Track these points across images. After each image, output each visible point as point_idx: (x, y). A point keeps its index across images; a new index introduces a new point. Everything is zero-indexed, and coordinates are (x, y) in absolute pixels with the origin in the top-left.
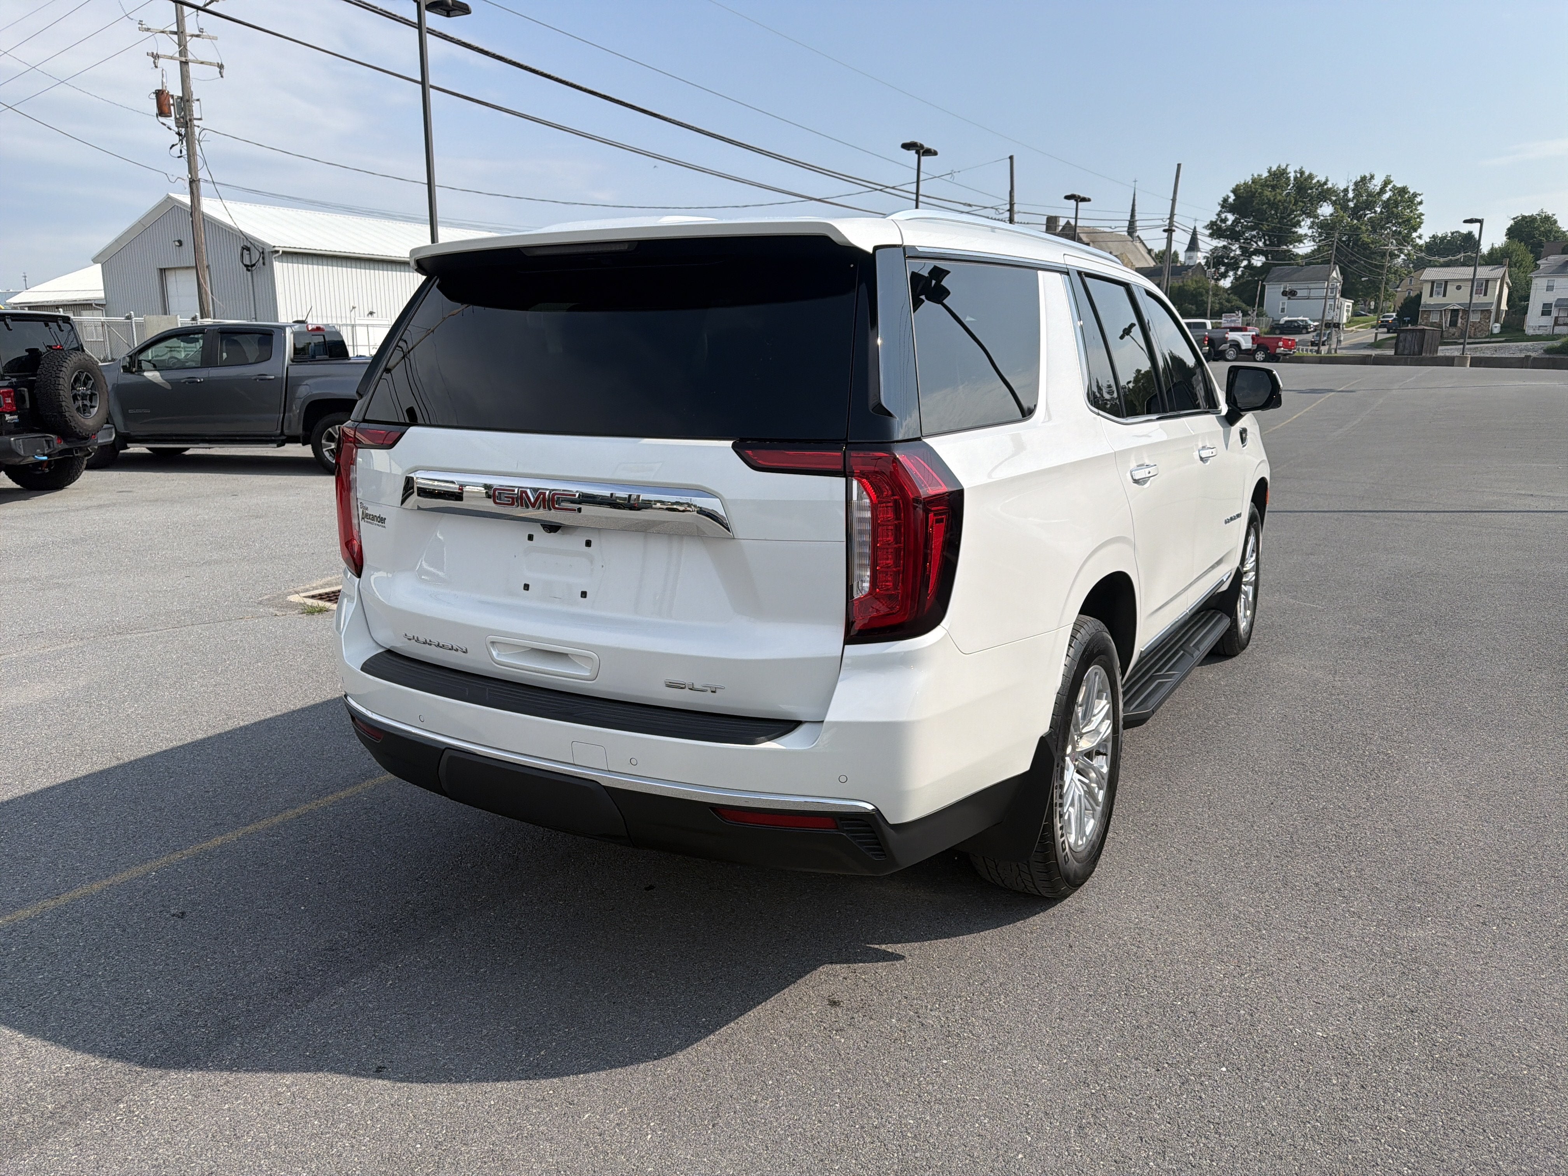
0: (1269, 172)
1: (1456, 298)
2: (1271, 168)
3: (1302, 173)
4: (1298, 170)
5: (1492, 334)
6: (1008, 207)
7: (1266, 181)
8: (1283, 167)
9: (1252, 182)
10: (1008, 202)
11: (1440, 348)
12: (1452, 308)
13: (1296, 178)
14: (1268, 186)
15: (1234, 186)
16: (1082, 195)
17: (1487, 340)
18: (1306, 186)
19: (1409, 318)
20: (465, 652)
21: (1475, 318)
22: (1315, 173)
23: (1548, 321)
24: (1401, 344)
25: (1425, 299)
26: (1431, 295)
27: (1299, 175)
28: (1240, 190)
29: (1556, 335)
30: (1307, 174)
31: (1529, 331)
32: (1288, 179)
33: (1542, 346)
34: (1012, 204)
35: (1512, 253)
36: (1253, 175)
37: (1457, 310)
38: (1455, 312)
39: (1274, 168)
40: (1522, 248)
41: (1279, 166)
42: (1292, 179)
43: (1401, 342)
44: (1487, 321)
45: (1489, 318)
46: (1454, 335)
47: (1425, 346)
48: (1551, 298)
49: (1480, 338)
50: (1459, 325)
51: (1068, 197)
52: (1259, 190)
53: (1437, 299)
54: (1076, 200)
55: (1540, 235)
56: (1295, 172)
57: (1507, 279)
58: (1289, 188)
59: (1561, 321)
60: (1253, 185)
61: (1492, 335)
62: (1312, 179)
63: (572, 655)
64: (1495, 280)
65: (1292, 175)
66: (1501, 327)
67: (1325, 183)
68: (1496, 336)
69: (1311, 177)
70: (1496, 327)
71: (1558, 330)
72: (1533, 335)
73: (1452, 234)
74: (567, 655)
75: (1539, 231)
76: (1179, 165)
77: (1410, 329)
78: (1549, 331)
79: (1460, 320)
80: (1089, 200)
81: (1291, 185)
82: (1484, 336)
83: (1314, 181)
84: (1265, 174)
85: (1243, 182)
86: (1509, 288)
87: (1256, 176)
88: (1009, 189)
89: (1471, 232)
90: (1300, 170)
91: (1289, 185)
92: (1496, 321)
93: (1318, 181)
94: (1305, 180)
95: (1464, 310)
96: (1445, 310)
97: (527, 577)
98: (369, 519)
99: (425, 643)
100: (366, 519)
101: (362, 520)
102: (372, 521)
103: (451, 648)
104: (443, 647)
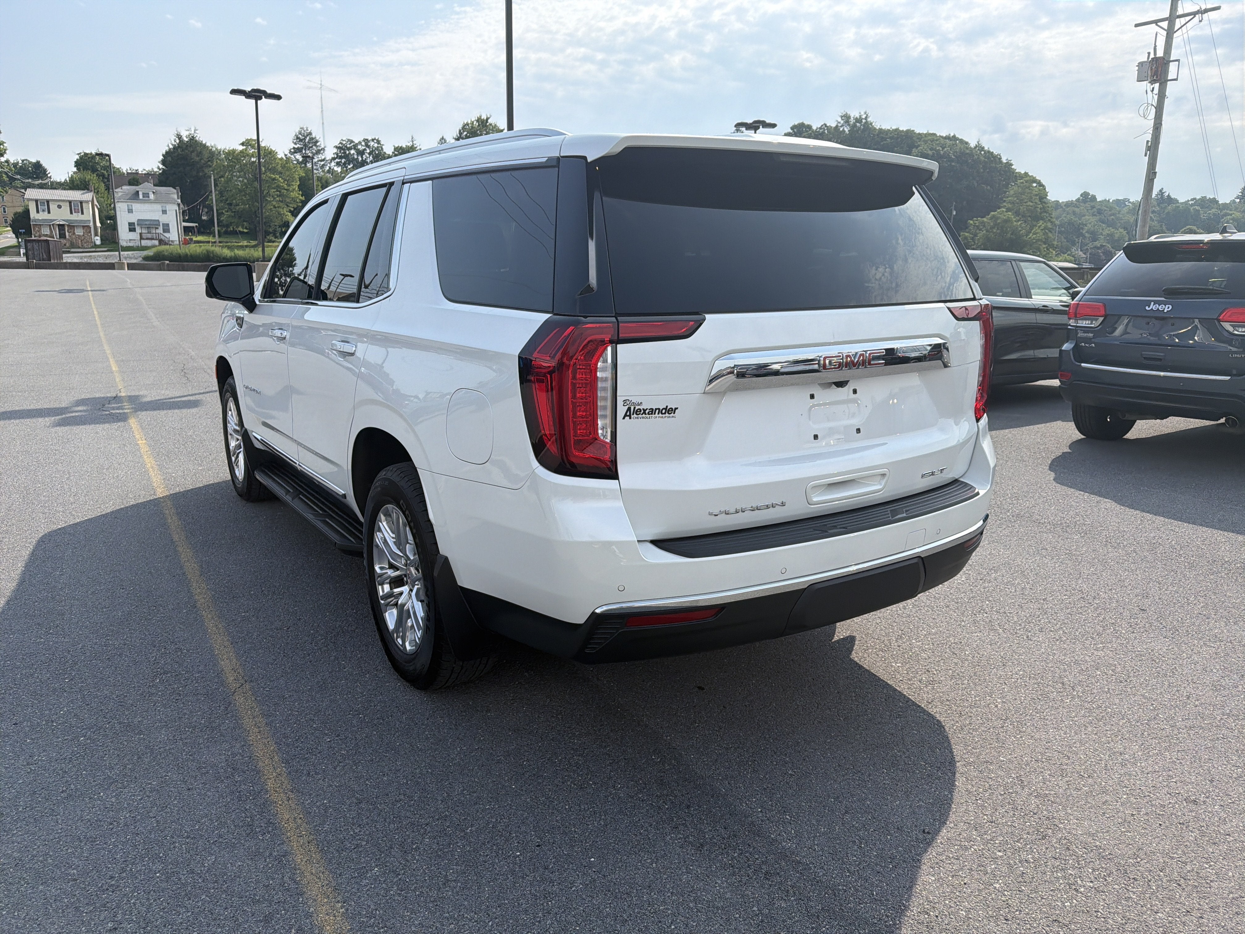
1: (61, 215)
5: (95, 244)
11: (64, 255)
12: (58, 223)
17: (94, 250)
19: (24, 231)
20: (783, 504)
21: (79, 232)
23: (135, 236)
24: (30, 253)
25: (33, 214)
26: (38, 212)
29: (143, 247)
31: (123, 243)
33: (140, 255)
35: (89, 182)
37: (63, 225)
38: (61, 227)
40: (95, 178)
43: (30, 250)
44: (90, 234)
45: (90, 232)
46: (65, 245)
47: (51, 254)
48: (134, 218)
49: (87, 248)
50: (67, 237)
53: (43, 216)
55: (101, 169)
57: (96, 203)
59: (144, 236)
61: (96, 246)
63: (858, 479)
64: (87, 202)
66: (102, 240)
68: (98, 246)
70: (97, 240)
71: (144, 243)
72: (126, 247)
73: (23, 161)
75: (101, 166)
77: (33, 240)
78: (138, 244)
79: (67, 234)
82: (90, 246)
86: (98, 209)
89: (39, 162)
92: (96, 235)
95: (68, 226)
96: (53, 225)
97: (816, 428)
98: (642, 414)
99: (737, 512)
100: (635, 415)
101: (624, 418)
102: (648, 416)
103: (767, 507)
104: (758, 509)
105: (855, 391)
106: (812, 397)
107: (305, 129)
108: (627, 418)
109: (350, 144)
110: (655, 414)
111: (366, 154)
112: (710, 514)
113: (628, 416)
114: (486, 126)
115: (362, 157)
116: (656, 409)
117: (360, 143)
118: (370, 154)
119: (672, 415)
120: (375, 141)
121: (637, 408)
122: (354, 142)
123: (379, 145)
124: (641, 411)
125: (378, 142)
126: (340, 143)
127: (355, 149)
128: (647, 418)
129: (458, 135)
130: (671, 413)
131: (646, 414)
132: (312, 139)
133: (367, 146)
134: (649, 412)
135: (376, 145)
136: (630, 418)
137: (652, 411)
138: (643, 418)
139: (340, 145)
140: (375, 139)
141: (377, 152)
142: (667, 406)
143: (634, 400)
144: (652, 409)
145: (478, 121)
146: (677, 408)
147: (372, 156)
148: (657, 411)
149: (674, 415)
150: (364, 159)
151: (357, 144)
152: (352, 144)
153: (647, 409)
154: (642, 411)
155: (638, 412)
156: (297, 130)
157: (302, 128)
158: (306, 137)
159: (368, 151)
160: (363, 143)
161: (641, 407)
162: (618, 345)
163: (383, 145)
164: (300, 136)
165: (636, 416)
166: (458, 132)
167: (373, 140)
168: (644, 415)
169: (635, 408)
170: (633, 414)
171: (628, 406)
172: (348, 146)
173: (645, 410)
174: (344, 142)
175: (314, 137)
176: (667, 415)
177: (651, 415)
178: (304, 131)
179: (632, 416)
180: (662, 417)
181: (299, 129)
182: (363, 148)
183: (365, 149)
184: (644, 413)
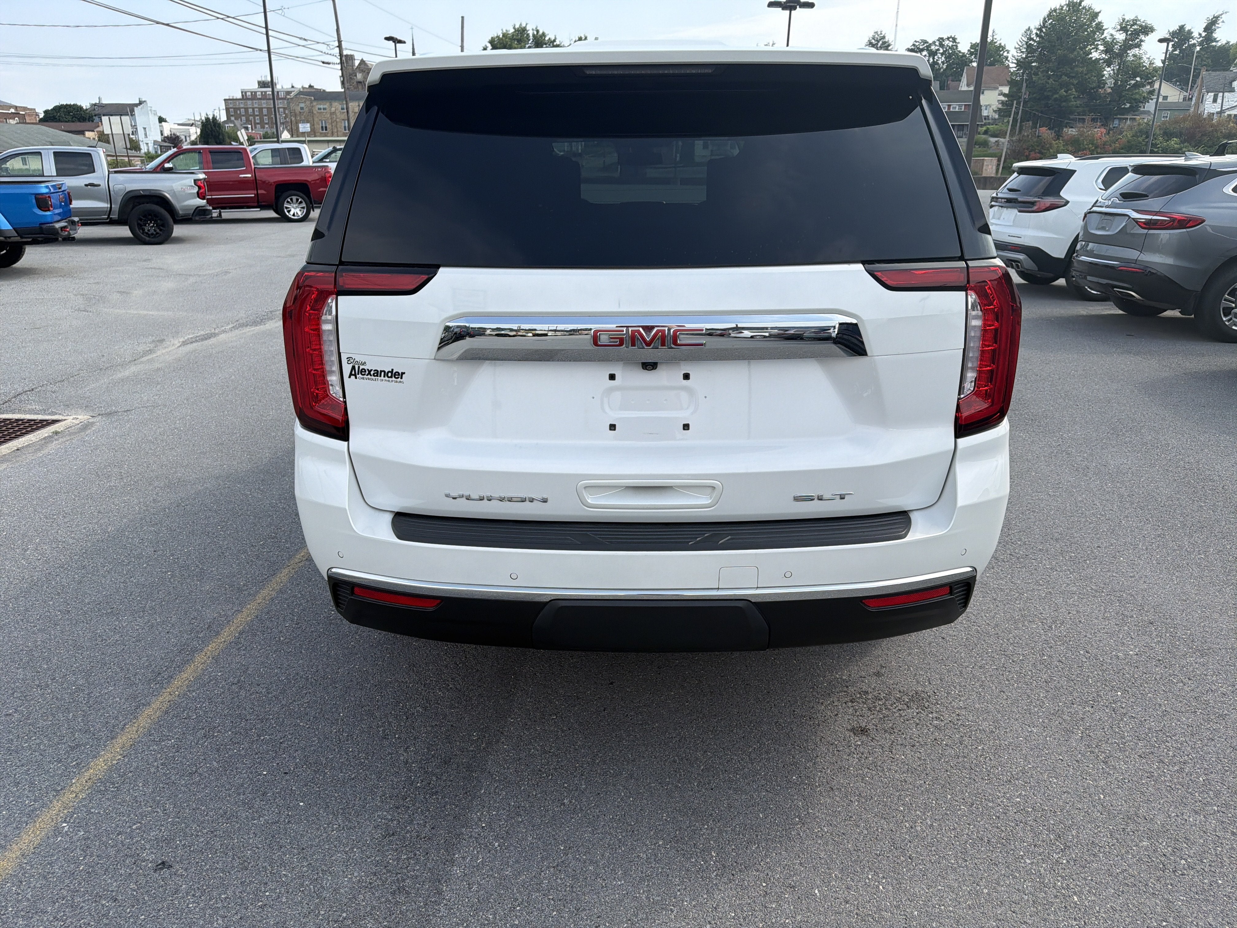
0: (514, 28)
2: (515, 25)
3: (538, 31)
4: (534, 28)
6: (337, 44)
7: (513, 35)
8: (524, 25)
9: (503, 36)
10: (337, 39)
13: (534, 35)
14: (515, 40)
15: (490, 38)
16: (399, 38)
18: (542, 42)
20: (545, 501)
22: (546, 32)
27: (535, 33)
28: (495, 41)
30: (541, 32)
32: (528, 35)
34: (340, 42)
36: (502, 30)
39: (517, 26)
41: (521, 24)
42: (531, 35)
51: (388, 39)
52: (509, 43)
54: (394, 42)
56: (533, 30)
58: (530, 42)
60: (504, 38)
62: (545, 37)
63: (675, 486)
65: (531, 33)
67: (554, 41)
69: (544, 34)
74: (672, 487)
76: (463, 18)
80: (404, 42)
81: (531, 40)
83: (547, 39)
84: (512, 30)
85: (496, 35)
87: (505, 31)
88: (336, 28)
90: (536, 28)
91: (529, 40)
93: (549, 39)
94: (541, 36)
97: (613, 417)
98: (367, 375)
99: (481, 499)
100: (360, 375)
101: (350, 377)
102: (373, 377)
103: (523, 500)
104: (510, 500)
105: (686, 377)
106: (612, 377)
107: (879, 33)
108: (353, 377)
109: (924, 45)
110: (380, 376)
111: (938, 54)
112: (447, 496)
113: (353, 375)
114: (1078, 10)
115: (934, 58)
116: (381, 371)
117: (934, 42)
118: (942, 54)
119: (399, 380)
120: (951, 39)
121: (361, 367)
122: (927, 42)
123: (955, 44)
124: (365, 372)
125: (954, 40)
126: (914, 45)
127: (927, 50)
128: (373, 379)
129: (1042, 24)
130: (398, 378)
131: (371, 375)
132: (884, 43)
133: (941, 45)
134: (374, 374)
135: (951, 44)
136: (356, 378)
137: (377, 373)
138: (369, 379)
139: (913, 47)
140: (951, 37)
141: (950, 52)
142: (392, 370)
143: (358, 358)
144: (377, 371)
145: (1068, 5)
146: (404, 373)
147: (944, 56)
148: (383, 373)
149: (401, 380)
150: (935, 60)
151: (930, 44)
152: (925, 45)
153: (371, 370)
154: (367, 372)
155: (362, 372)
156: (871, 34)
157: (876, 33)
158: (878, 42)
159: (941, 51)
160: (937, 43)
161: (366, 368)
162: (339, 297)
163: (959, 43)
164: (873, 41)
165: (362, 376)
166: (1042, 21)
167: (948, 38)
168: (369, 376)
169: (359, 367)
170: (358, 374)
171: (352, 364)
172: (921, 47)
173: (370, 371)
174: (917, 44)
175: (887, 41)
176: (393, 379)
177: (376, 377)
178: (878, 35)
179: (358, 376)
180: (389, 381)
181: (873, 34)
182: (937, 48)
183: (938, 50)
184: (369, 374)
